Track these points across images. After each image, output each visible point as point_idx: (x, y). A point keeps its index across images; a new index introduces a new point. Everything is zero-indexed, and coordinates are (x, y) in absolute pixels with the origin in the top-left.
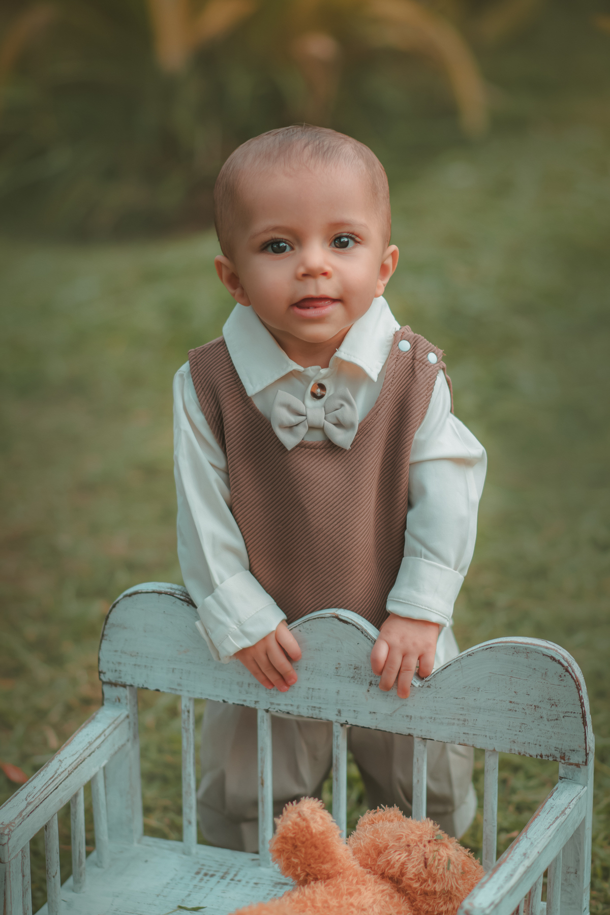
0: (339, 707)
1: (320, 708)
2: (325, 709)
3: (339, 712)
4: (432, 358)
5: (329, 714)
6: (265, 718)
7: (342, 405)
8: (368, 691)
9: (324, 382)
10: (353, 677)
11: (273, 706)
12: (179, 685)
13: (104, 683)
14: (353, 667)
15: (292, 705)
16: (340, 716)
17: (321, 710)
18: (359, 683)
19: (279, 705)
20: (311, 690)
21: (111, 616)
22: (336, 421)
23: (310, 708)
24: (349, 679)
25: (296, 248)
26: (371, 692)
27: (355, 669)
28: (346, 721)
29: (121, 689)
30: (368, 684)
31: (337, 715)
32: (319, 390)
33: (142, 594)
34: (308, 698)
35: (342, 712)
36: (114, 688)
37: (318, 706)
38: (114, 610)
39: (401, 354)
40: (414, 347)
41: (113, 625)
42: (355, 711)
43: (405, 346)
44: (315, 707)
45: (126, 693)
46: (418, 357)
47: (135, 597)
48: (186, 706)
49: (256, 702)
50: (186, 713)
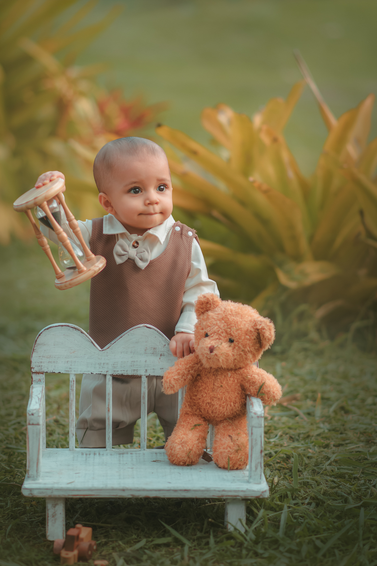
0: (146, 368)
1: (137, 370)
2: (140, 370)
3: (146, 370)
4: (190, 234)
5: (141, 372)
6: (110, 379)
7: (144, 251)
8: (160, 359)
9: (139, 242)
10: (153, 353)
11: (115, 372)
12: (70, 368)
13: (33, 373)
14: (153, 348)
15: (124, 370)
16: (147, 372)
17: (138, 371)
18: (156, 355)
19: (118, 371)
20: (133, 362)
21: (38, 340)
22: (140, 258)
23: (132, 371)
24: (151, 354)
25: (143, 191)
26: (161, 359)
27: (154, 349)
28: (149, 374)
29: (41, 375)
30: (160, 355)
31: (145, 372)
32: (136, 244)
33: (54, 327)
34: (131, 366)
35: (147, 370)
36: (38, 375)
37: (136, 369)
38: (40, 337)
39: (176, 232)
40: (182, 229)
41: (39, 344)
42: (153, 369)
43: (178, 229)
44: (135, 370)
45: (42, 377)
46: (183, 233)
47: (50, 329)
48: (72, 379)
49: (107, 371)
50: (73, 382)
